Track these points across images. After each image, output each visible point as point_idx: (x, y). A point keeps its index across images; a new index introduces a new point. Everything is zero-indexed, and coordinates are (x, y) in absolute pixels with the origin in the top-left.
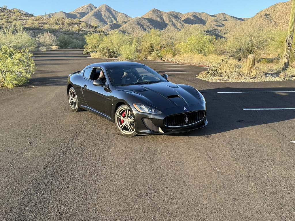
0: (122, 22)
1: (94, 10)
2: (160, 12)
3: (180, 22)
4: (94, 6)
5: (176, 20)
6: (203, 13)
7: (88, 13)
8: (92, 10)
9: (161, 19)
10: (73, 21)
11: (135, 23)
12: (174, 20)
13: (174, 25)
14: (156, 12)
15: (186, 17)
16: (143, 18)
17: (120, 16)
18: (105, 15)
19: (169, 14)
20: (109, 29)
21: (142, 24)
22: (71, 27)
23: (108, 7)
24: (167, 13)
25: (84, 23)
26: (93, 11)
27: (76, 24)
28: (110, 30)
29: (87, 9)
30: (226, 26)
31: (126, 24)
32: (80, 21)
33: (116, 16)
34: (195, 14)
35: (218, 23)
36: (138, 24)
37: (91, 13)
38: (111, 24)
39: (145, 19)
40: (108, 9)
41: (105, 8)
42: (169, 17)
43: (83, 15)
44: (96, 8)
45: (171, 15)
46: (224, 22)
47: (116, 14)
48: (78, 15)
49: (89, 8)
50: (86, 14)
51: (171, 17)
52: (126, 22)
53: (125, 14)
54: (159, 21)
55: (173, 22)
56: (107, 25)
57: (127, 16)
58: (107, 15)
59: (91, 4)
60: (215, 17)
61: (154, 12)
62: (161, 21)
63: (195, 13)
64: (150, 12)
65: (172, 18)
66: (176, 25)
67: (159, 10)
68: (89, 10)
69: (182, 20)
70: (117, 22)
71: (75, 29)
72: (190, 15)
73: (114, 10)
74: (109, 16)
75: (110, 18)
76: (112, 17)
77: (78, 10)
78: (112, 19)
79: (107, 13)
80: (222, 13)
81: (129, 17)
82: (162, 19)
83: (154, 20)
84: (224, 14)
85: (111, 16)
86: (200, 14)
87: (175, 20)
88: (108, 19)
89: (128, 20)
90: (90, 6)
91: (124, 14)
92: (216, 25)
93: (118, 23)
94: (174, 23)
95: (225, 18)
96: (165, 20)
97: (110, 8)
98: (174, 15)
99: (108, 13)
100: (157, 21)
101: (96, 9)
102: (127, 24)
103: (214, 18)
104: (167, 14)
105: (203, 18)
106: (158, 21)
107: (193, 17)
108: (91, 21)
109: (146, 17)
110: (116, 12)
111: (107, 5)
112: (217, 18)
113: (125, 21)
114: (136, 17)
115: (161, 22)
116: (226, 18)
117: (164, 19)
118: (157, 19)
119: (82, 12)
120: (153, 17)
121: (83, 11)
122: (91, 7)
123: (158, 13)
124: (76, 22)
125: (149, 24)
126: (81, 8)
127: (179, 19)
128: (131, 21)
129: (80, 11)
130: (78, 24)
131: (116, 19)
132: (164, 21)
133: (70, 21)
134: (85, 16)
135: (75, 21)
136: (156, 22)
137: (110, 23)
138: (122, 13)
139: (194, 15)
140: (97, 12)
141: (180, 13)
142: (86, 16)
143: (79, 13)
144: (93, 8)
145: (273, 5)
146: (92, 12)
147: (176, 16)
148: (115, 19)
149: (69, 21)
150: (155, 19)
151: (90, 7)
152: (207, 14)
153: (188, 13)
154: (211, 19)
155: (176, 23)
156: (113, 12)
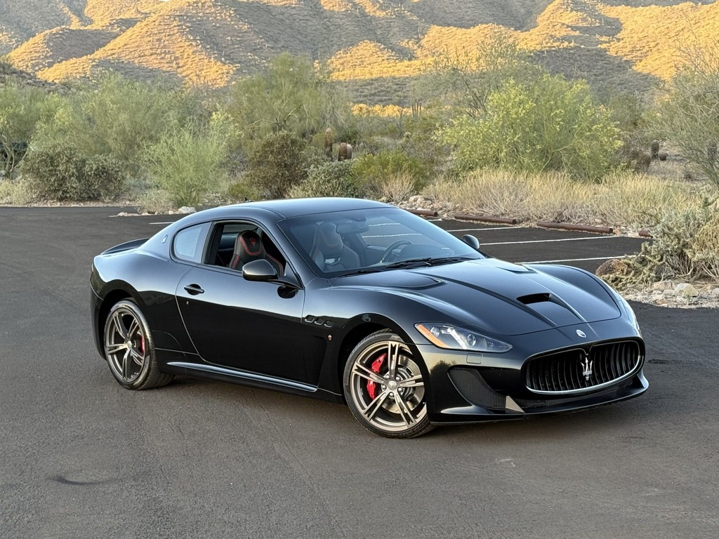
0: (107, 22)
11: (175, 23)
20: (46, 57)
21: (209, 30)
28: (50, 65)
30: (628, 26)
31: (129, 32)
35: (584, 20)
36: (190, 32)
38: (54, 30)
52: (129, 23)
56: (31, 40)
70: (87, 21)
89: (138, 12)
93: (89, 27)
102: (136, 29)
113: (127, 16)
125: (245, 26)
128: (154, 17)
148: (72, 10)
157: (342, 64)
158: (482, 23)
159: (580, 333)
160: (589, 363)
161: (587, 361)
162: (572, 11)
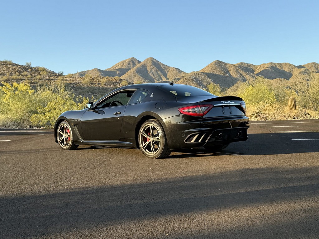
0: (173, 79)
1: (138, 66)
2: (225, 64)
3: (253, 77)
4: (137, 60)
5: (248, 74)
6: (285, 63)
7: (130, 69)
8: (134, 65)
10: (111, 79)
11: (191, 79)
12: (244, 74)
13: (245, 81)
14: (219, 64)
15: (261, 70)
16: (202, 73)
17: (171, 72)
18: (151, 71)
19: (237, 67)
21: (200, 81)
22: (108, 86)
23: (155, 61)
24: (234, 65)
25: (125, 82)
26: (136, 67)
27: (115, 83)
29: (129, 64)
31: (179, 81)
32: (121, 80)
33: (166, 72)
34: (273, 65)
36: (195, 81)
37: (133, 70)
39: (204, 73)
40: (156, 63)
41: (151, 62)
42: (237, 71)
43: (123, 71)
44: (139, 62)
45: (240, 68)
47: (166, 70)
48: (117, 73)
49: (131, 64)
50: (127, 70)
51: (240, 70)
52: (179, 79)
53: (178, 69)
54: (224, 75)
55: (243, 76)
57: (180, 71)
58: (154, 71)
59: (133, 58)
60: (303, 69)
61: (217, 64)
63: (274, 64)
64: (211, 65)
65: (241, 72)
67: (223, 62)
68: (131, 66)
69: (256, 73)
70: (168, 79)
72: (267, 67)
73: (163, 64)
74: (157, 72)
75: (158, 74)
76: (161, 73)
77: (117, 67)
78: (161, 75)
79: (154, 69)
80: (312, 63)
81: (182, 73)
82: (228, 72)
83: (216, 75)
84: (315, 64)
85: (159, 72)
86: (280, 65)
87: (246, 73)
88: (155, 75)
89: (181, 76)
90: (132, 61)
91: (176, 68)
93: (168, 80)
94: (245, 78)
95: (317, 69)
96: (232, 75)
97: (158, 61)
98: (244, 67)
99: (156, 68)
100: (220, 76)
101: (140, 65)
103: (302, 69)
104: (234, 67)
105: (286, 70)
106: (222, 76)
107: (272, 69)
108: (133, 80)
109: (205, 72)
110: (165, 66)
111: (153, 59)
112: (306, 70)
113: (178, 77)
114: (193, 72)
115: (227, 77)
117: (231, 73)
118: (220, 72)
119: (121, 69)
120: (215, 71)
121: (123, 68)
122: (134, 61)
123: (221, 66)
124: (115, 81)
125: (210, 80)
126: (121, 64)
127: (251, 72)
128: (185, 77)
129: (120, 67)
130: (117, 83)
131: (165, 76)
132: (230, 75)
133: (108, 79)
134: (125, 73)
135: (114, 79)
136: (220, 78)
137: (158, 80)
138: (174, 68)
139: (273, 67)
140: (141, 68)
141: (253, 65)
142: (128, 73)
143: (118, 70)
144: (136, 63)
146: (134, 68)
147: (248, 69)
148: (164, 76)
149: (106, 80)
151: (133, 62)
152: (291, 65)
153: (264, 64)
154: (296, 72)
155: (247, 77)
156: (162, 66)
157: (236, 89)
158: (277, 78)
162: (303, 74)
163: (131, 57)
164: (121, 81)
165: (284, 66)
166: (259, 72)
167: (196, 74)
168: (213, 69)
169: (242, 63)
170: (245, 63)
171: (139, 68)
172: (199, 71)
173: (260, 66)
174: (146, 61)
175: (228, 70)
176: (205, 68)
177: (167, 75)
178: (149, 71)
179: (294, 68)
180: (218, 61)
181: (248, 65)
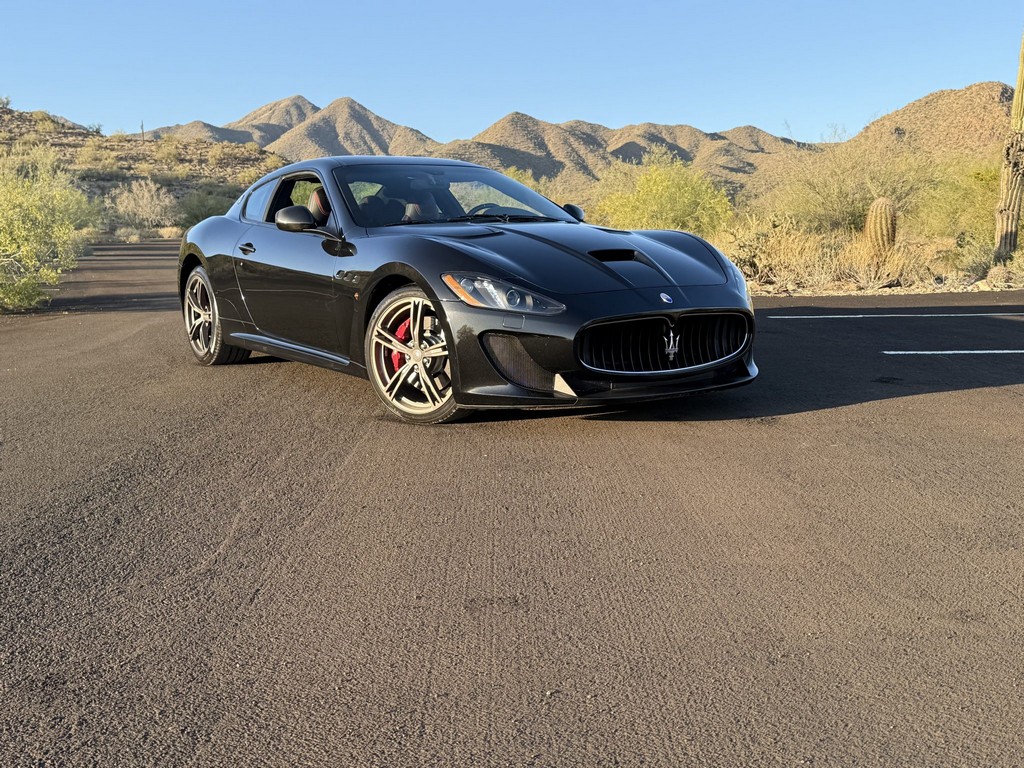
1: (312, 118)
2: (536, 123)
3: (604, 158)
4: (309, 103)
5: (591, 151)
6: (682, 126)
7: (291, 126)
8: (302, 116)
9: (540, 148)
10: (236, 150)
12: (582, 150)
13: (584, 168)
14: (521, 122)
15: (625, 142)
16: (479, 144)
17: (400, 138)
18: (347, 135)
19: (566, 131)
22: (229, 170)
23: (357, 107)
24: (558, 126)
25: (273, 158)
26: (308, 122)
27: (248, 159)
29: (288, 112)
30: (761, 170)
32: (263, 153)
33: (386, 137)
34: (653, 130)
35: (732, 161)
37: (300, 128)
39: (483, 146)
40: (359, 115)
41: (347, 110)
42: (566, 142)
43: (272, 132)
44: (316, 109)
45: (574, 134)
46: (752, 158)
47: (385, 132)
48: (257, 135)
49: (294, 112)
50: (284, 130)
51: (572, 139)
53: (418, 132)
54: (533, 152)
55: (579, 156)
57: (422, 139)
58: (355, 135)
59: (299, 97)
60: (723, 142)
61: (516, 123)
62: (539, 154)
63: (655, 126)
64: (500, 125)
65: (575, 145)
66: (591, 167)
67: (531, 118)
68: (294, 118)
69: (609, 150)
70: (389, 155)
71: (245, 177)
72: (638, 133)
73: (378, 118)
74: (362, 138)
75: (365, 143)
76: (374, 140)
77: (255, 119)
78: (373, 146)
79: (356, 129)
80: (745, 128)
81: (428, 142)
82: (542, 145)
83: (514, 151)
84: (752, 131)
85: (368, 138)
86: (670, 130)
87: (586, 149)
88: (358, 146)
89: (426, 150)
90: (295, 104)
91: (412, 130)
92: (725, 168)
94: (584, 161)
95: (756, 143)
96: (552, 151)
97: (365, 109)
98: (584, 134)
99: (360, 127)
100: (523, 153)
101: (318, 115)
103: (720, 143)
104: (558, 130)
105: (683, 144)
106: (530, 154)
107: (649, 139)
108: (301, 155)
109: (487, 142)
110: (384, 123)
111: (353, 102)
112: (730, 144)
113: (417, 153)
114: (455, 141)
115: (539, 158)
116: (761, 142)
117: (550, 146)
118: (524, 146)
119: (268, 125)
120: (511, 140)
121: (272, 122)
122: (300, 107)
123: (527, 127)
124: (246, 154)
125: (498, 162)
126: (265, 112)
127: (600, 145)
128: (436, 154)
129: (263, 120)
130: (254, 160)
131: (385, 149)
132: (549, 154)
133: (226, 150)
134: (278, 137)
135: (243, 149)
136: (523, 158)
138: (406, 128)
139: (653, 135)
140: (322, 124)
141: (605, 128)
142: (284, 137)
143: (258, 127)
144: (308, 111)
145: (920, 100)
146: (302, 124)
147: (591, 138)
148: (381, 148)
149: (222, 152)
150: (517, 147)
151: (298, 108)
152: (694, 132)
153: (632, 127)
154: (708, 148)
155: (591, 159)
156: (376, 125)
159: (665, 297)
160: (675, 338)
161: (672, 334)
162: (724, 156)
163: (294, 95)
164: (264, 156)
165: (678, 134)
166: (620, 145)
167: (465, 146)
168: (507, 134)
169: (579, 122)
170: (585, 123)
171: (315, 124)
172: (470, 138)
173: (623, 131)
174: (334, 107)
175: (543, 139)
176: (486, 132)
177: (388, 147)
178: (341, 136)
179: (702, 138)
180: (517, 113)
181: (592, 128)
